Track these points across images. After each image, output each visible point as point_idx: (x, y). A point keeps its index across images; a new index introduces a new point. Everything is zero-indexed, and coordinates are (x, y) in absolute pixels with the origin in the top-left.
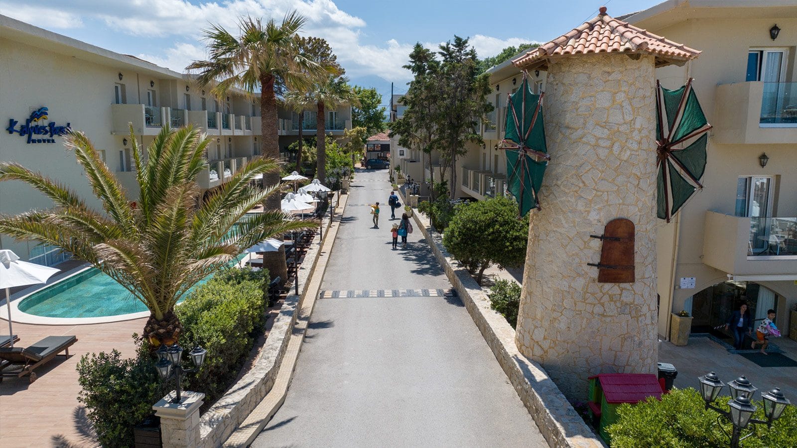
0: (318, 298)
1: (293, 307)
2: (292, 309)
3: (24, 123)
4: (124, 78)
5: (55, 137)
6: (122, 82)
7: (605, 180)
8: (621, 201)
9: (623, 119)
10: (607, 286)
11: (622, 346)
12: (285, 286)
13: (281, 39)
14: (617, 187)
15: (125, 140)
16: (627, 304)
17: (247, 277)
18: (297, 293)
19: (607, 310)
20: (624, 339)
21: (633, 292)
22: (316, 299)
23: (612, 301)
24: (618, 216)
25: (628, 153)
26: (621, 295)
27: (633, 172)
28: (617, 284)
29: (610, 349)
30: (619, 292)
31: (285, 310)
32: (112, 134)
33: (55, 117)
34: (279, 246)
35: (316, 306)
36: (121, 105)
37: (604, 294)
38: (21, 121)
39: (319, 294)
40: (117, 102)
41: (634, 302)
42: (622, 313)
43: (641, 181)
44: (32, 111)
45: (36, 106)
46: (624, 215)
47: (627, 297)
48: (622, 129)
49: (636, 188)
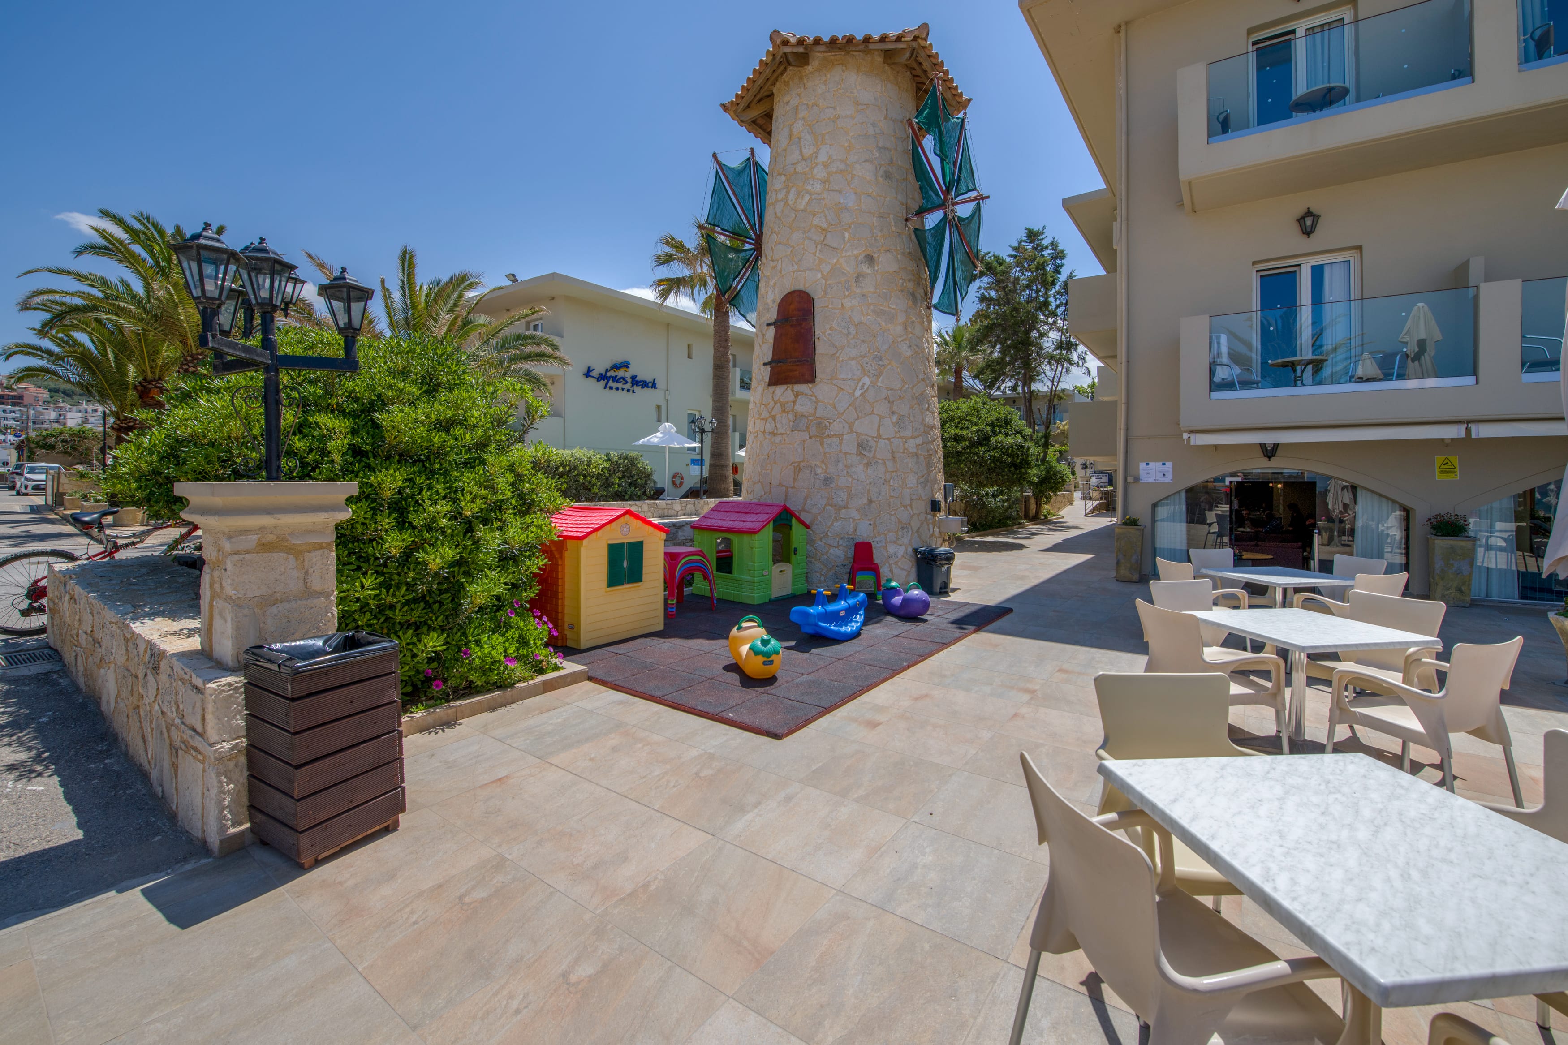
7: (780, 243)
8: (796, 267)
9: (801, 155)
10: (780, 390)
11: (795, 479)
14: (791, 249)
16: (802, 416)
19: (778, 425)
20: (798, 469)
21: (814, 398)
23: (784, 411)
24: (793, 289)
25: (807, 198)
26: (794, 402)
27: (815, 223)
28: (791, 386)
29: (780, 484)
30: (792, 398)
33: (640, 372)
37: (776, 404)
38: (599, 369)
41: (815, 413)
42: (795, 429)
43: (829, 235)
44: (613, 363)
45: (619, 359)
46: (800, 286)
47: (804, 406)
48: (799, 168)
49: (819, 247)
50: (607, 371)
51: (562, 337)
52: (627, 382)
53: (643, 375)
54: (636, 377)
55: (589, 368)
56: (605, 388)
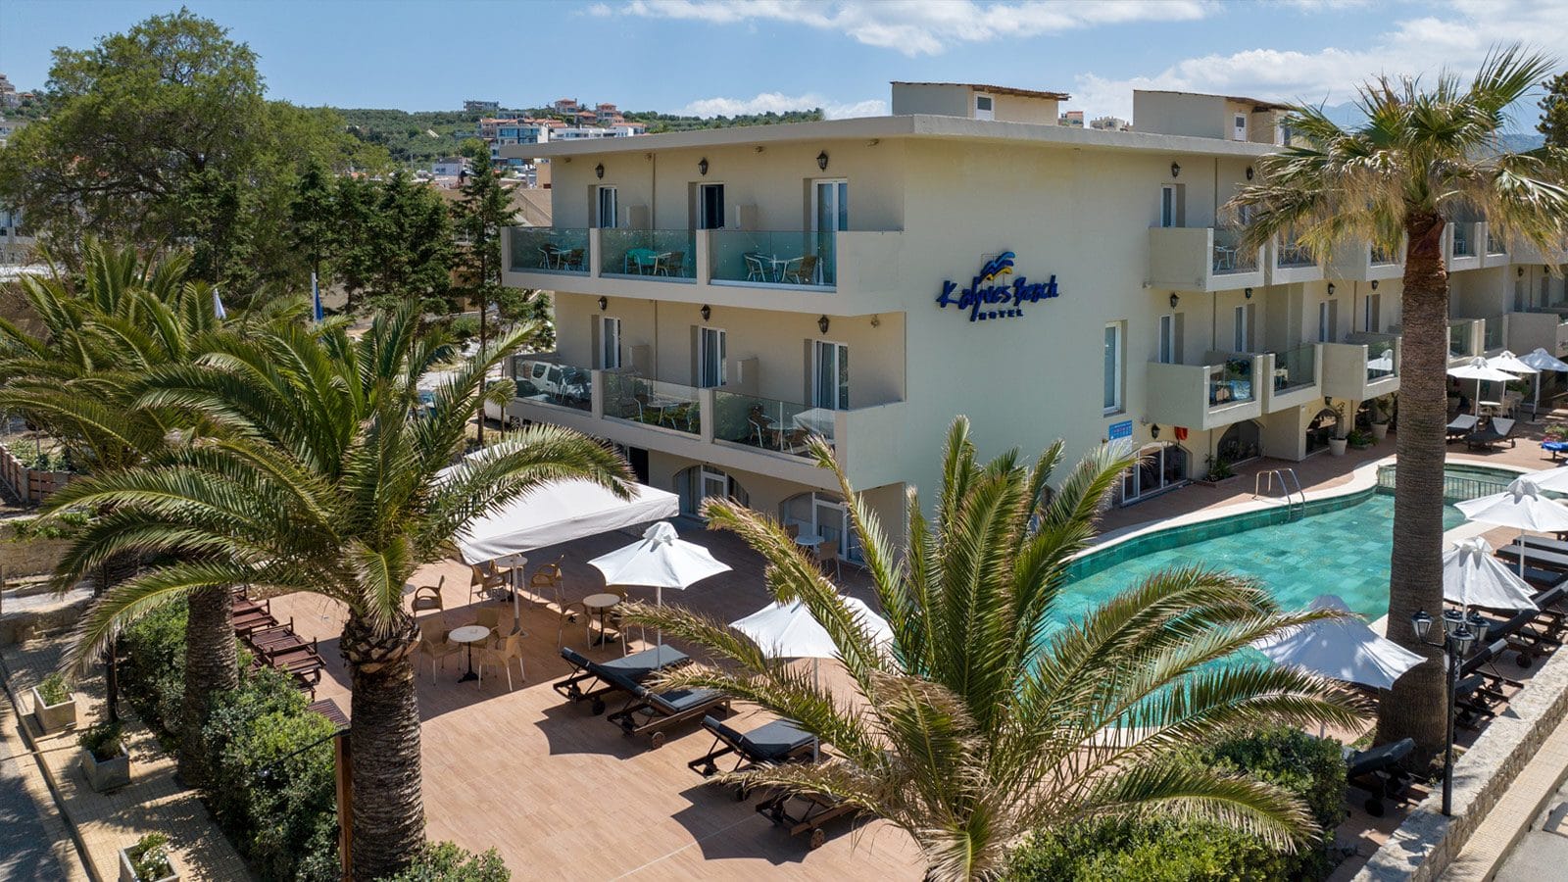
0: (1538, 826)
1: (1412, 861)
2: (1406, 866)
3: (968, 286)
4: (1181, 172)
5: (1024, 305)
6: (1180, 180)
12: (1434, 761)
13: (1458, 131)
15: (1174, 297)
17: (1273, 756)
18: (1446, 810)
22: (1529, 827)
31: (1384, 863)
32: (1144, 286)
33: (1030, 267)
34: (1405, 670)
35: (1519, 856)
36: (1173, 230)
38: (963, 282)
39: (1546, 813)
40: (1167, 223)
44: (985, 261)
45: (993, 250)
50: (977, 281)
51: (900, 229)
52: (1008, 298)
53: (1035, 276)
54: (1023, 280)
55: (946, 283)
56: (973, 319)
